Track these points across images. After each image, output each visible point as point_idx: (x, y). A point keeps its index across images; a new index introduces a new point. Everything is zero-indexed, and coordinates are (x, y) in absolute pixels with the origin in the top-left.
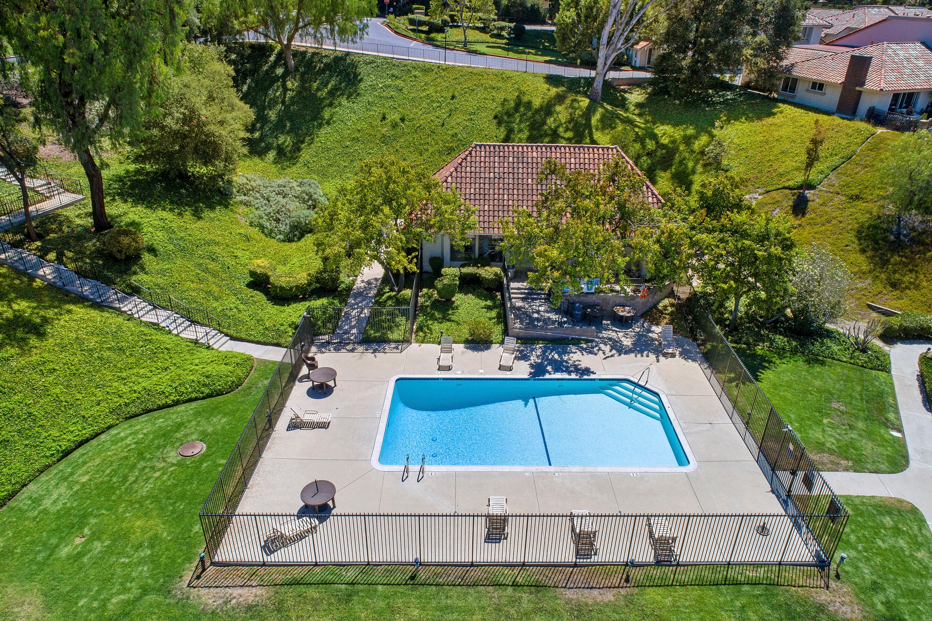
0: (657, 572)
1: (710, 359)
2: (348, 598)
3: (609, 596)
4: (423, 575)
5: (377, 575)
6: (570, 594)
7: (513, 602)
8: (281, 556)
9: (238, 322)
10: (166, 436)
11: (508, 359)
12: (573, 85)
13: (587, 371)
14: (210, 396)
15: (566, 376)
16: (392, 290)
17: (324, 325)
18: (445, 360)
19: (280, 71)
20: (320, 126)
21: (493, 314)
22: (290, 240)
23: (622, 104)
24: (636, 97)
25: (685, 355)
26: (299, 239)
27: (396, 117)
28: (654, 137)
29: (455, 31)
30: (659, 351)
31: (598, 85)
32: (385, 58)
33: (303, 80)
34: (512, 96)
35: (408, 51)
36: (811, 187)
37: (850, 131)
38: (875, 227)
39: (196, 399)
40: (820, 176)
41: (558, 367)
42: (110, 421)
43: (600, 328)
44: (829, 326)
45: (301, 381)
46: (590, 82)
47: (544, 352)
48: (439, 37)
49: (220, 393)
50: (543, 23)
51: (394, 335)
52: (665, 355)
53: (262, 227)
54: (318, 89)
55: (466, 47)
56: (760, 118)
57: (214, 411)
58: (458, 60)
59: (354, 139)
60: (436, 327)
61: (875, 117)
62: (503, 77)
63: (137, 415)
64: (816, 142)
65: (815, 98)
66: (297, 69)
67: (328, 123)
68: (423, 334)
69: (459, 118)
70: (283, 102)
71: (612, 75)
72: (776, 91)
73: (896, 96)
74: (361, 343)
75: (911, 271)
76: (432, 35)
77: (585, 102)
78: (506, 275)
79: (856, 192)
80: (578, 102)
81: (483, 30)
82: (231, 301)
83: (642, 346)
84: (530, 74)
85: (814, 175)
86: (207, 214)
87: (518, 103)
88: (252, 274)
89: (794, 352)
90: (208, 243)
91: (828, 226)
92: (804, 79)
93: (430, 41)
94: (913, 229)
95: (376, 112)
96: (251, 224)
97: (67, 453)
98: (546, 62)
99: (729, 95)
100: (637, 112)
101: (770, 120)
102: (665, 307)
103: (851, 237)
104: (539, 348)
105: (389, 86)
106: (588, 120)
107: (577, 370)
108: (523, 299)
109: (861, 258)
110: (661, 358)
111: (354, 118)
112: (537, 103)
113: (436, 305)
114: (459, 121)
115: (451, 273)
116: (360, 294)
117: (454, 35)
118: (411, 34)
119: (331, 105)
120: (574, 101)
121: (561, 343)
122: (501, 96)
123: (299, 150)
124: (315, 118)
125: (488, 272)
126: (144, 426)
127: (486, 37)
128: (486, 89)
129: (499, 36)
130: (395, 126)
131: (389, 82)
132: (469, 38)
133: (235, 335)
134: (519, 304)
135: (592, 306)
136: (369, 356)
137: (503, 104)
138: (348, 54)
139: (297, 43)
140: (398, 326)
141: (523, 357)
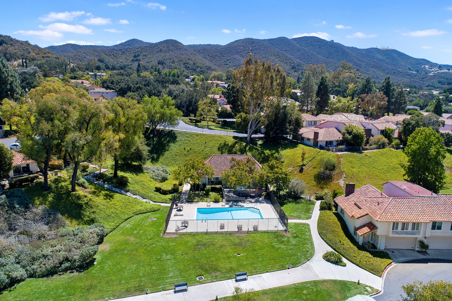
0: (254, 232)
2: (194, 236)
3: (244, 235)
4: (208, 233)
5: (199, 233)
6: (237, 235)
7: (226, 236)
8: (180, 232)
9: (155, 198)
11: (224, 204)
12: (241, 139)
13: (243, 206)
14: (153, 211)
15: (238, 207)
16: (193, 192)
17: (177, 199)
18: (209, 204)
19: (152, 136)
20: (165, 151)
21: (220, 196)
22: (162, 182)
23: (256, 144)
24: (260, 142)
25: (267, 203)
27: (189, 149)
29: (204, 122)
30: (260, 202)
31: (248, 139)
32: (184, 132)
33: (159, 138)
34: (223, 142)
35: (191, 129)
37: (314, 151)
38: (319, 175)
39: (150, 212)
40: (307, 163)
41: (236, 205)
42: (133, 215)
43: (246, 198)
44: (302, 196)
45: (174, 209)
46: (246, 138)
47: (232, 203)
48: (199, 124)
49: (156, 211)
50: (233, 118)
53: (153, 179)
54: (164, 141)
55: (208, 127)
57: (155, 214)
58: (206, 131)
60: (205, 199)
61: (321, 148)
62: (220, 137)
63: (138, 214)
65: (308, 142)
66: (157, 135)
67: (168, 150)
68: (202, 200)
69: (208, 149)
71: (253, 136)
73: (327, 142)
74: (187, 202)
75: (326, 185)
76: (197, 123)
77: (244, 144)
78: (223, 187)
81: (214, 122)
82: (152, 194)
83: (256, 202)
84: (228, 136)
85: (305, 162)
87: (225, 144)
88: (156, 188)
89: (293, 202)
91: (308, 175)
92: (306, 138)
94: (327, 175)
95: (182, 147)
100: (260, 147)
102: (264, 194)
103: (313, 177)
104: (231, 203)
105: (186, 140)
106: (246, 149)
107: (240, 206)
108: (227, 193)
109: (314, 182)
110: (261, 204)
111: (176, 149)
112: (230, 144)
113: (205, 194)
115: (208, 187)
116: (183, 193)
119: (168, 145)
120: (241, 143)
121: (237, 201)
122: (220, 142)
123: (159, 158)
125: (218, 186)
127: (214, 124)
128: (215, 140)
129: (218, 123)
130: (188, 151)
131: (186, 138)
132: (209, 124)
133: (155, 201)
135: (245, 194)
136: (189, 204)
137: (220, 145)
138: (172, 130)
139: (158, 127)
140: (196, 199)
141: (227, 204)
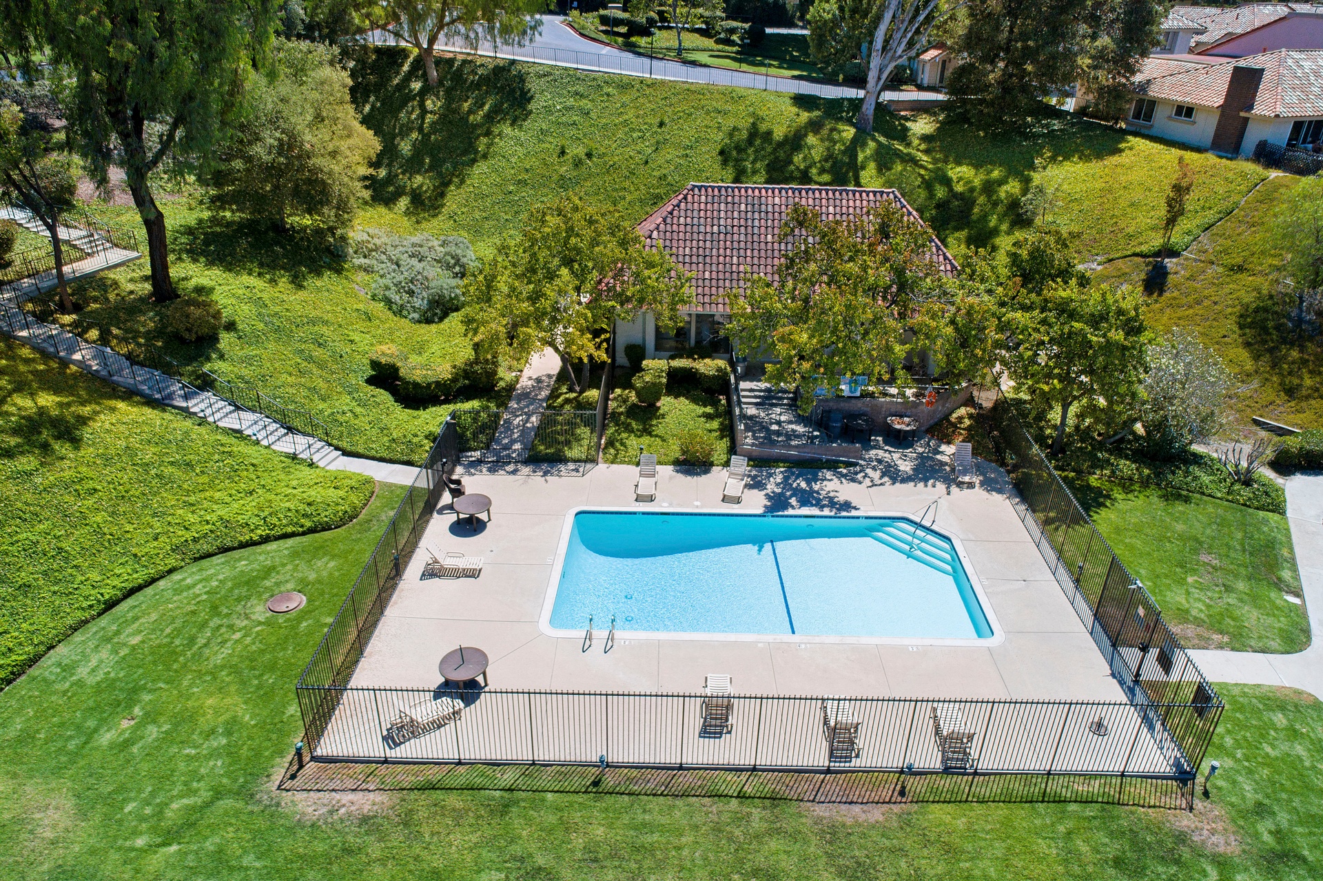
0: (946, 783)
1: (1025, 491)
2: (504, 809)
3: (876, 814)
4: (610, 780)
5: (545, 779)
6: (820, 810)
7: (738, 819)
8: (409, 750)
9: (353, 431)
10: (250, 584)
11: (735, 487)
12: (833, 108)
13: (847, 506)
14: (312, 531)
15: (815, 511)
16: (571, 390)
17: (475, 435)
18: (646, 486)
19: (416, 86)
20: (472, 163)
21: (715, 424)
22: (429, 321)
23: (903, 135)
24: (922, 126)
25: (990, 485)
26: (441, 320)
27: (580, 151)
28: (947, 182)
29: (665, 33)
30: (951, 479)
31: (869, 109)
32: (566, 69)
33: (449, 97)
34: (745, 124)
35: (598, 59)
36: (1173, 253)
37: (1230, 175)
38: (1266, 310)
39: (293, 535)
40: (1187, 239)
41: (806, 498)
42: (172, 562)
43: (868, 446)
44: (1197, 448)
45: (440, 512)
46: (856, 104)
47: (786, 479)
48: (642, 41)
49: (326, 528)
50: (792, 25)
51: (574, 452)
52: (960, 485)
53: (389, 302)
54: (470, 112)
55: (681, 56)
56: (1099, 156)
58: (669, 72)
59: (519, 182)
60: (633, 442)
61: (1267, 156)
62: (733, 96)
63: (209, 555)
64: (1180, 190)
65: (1180, 128)
66: (441, 82)
67: (485, 157)
68: (613, 450)
69: (670, 153)
70: (421, 129)
71: (888, 96)
72: (1125, 120)
73: (1298, 125)
74: (526, 462)
76: (633, 39)
77: (849, 132)
78: (734, 371)
79: (1239, 260)
80: (839, 132)
81: (704, 33)
82: (344, 402)
83: (927, 471)
84: (771, 93)
85: (1177, 237)
86: (312, 282)
87: (754, 133)
88: (375, 364)
89: (1145, 483)
90: (313, 322)
91: (1198, 309)
92: (1165, 101)
93: (630, 48)
94: (1320, 314)
95: (552, 143)
96: (374, 298)
97: (111, 605)
98: (794, 77)
99: (1056, 125)
100: (923, 147)
101: (1115, 159)
102: (960, 419)
103: (1231, 325)
104: (779, 474)
105: (571, 108)
106: (853, 157)
107: (832, 503)
108: (758, 405)
109: (1244, 354)
110: (954, 489)
111: (521, 151)
112: (779, 133)
113: (633, 411)
114: (669, 157)
115: (655, 367)
116: (525, 395)
117: (663, 39)
118: (603, 37)
119: (488, 133)
120: (832, 130)
121: (809, 466)
122: (730, 123)
123: (442, 195)
124: (465, 152)
125: (708, 366)
126: (219, 570)
127: (709, 43)
128: (708, 113)
129: (728, 42)
130: (578, 163)
131: (571, 102)
132: (686, 44)
133: (349, 448)
134: (751, 411)
135: (856, 416)
136: (538, 479)
137: (731, 135)
138: (513, 62)
139: (442, 47)
140: (578, 440)
141: (757, 485)
